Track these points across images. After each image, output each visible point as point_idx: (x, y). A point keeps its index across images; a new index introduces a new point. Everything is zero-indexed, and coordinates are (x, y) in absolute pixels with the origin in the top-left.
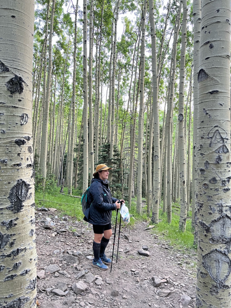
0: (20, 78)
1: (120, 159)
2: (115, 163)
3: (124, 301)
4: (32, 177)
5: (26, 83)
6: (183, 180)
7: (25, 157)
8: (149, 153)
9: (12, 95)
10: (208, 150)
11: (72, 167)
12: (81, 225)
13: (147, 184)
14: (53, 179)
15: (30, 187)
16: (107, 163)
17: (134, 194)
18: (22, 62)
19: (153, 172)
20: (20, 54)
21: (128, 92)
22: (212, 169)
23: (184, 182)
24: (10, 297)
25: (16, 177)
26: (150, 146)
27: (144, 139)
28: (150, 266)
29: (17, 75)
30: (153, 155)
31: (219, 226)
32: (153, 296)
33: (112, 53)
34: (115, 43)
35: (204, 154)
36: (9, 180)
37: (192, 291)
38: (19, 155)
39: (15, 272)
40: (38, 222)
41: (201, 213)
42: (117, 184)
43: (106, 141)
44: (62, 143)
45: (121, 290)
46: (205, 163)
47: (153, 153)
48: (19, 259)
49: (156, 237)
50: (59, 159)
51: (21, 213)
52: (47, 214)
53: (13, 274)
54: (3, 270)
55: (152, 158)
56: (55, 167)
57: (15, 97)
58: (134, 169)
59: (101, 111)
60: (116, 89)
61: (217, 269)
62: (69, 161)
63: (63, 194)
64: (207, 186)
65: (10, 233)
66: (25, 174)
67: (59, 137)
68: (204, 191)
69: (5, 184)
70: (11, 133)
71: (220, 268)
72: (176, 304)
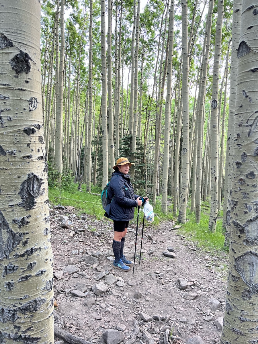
0: (26, 55)
1: (144, 153)
2: (138, 158)
3: (147, 303)
4: (44, 171)
5: (34, 60)
6: (215, 177)
7: (36, 149)
8: (177, 146)
9: (17, 75)
10: (247, 140)
11: (91, 162)
12: (100, 224)
13: (174, 181)
14: (70, 175)
15: (43, 182)
16: (129, 157)
17: (159, 192)
18: (27, 34)
19: (180, 168)
20: (26, 25)
21: (153, 74)
22: (250, 161)
23: (216, 178)
24: (26, 298)
25: (26, 171)
26: (178, 138)
27: (171, 130)
28: (175, 268)
29: (22, 51)
30: (181, 148)
31: (255, 226)
32: (179, 299)
33: (134, 28)
34: (138, 14)
35: (242, 145)
36: (19, 174)
37: (221, 295)
38: (29, 146)
39: (30, 273)
40: (55, 221)
41: (235, 212)
42: (140, 181)
43: (127, 132)
44: (78, 135)
45: (144, 292)
46: (242, 155)
47: (181, 146)
48: (33, 259)
49: (183, 238)
50: (75, 153)
51: (33, 210)
52: (64, 212)
53: (27, 275)
54: (17, 270)
55: (180, 152)
56: (71, 162)
57: (21, 78)
58: (159, 164)
59: (122, 98)
60: (140, 71)
61: (251, 272)
62: (87, 155)
63: (81, 192)
64: (243, 181)
65: (22, 232)
66: (37, 167)
67: (75, 128)
68: (239, 187)
69: (15, 178)
70: (19, 120)
71: (254, 272)
72: (203, 307)
